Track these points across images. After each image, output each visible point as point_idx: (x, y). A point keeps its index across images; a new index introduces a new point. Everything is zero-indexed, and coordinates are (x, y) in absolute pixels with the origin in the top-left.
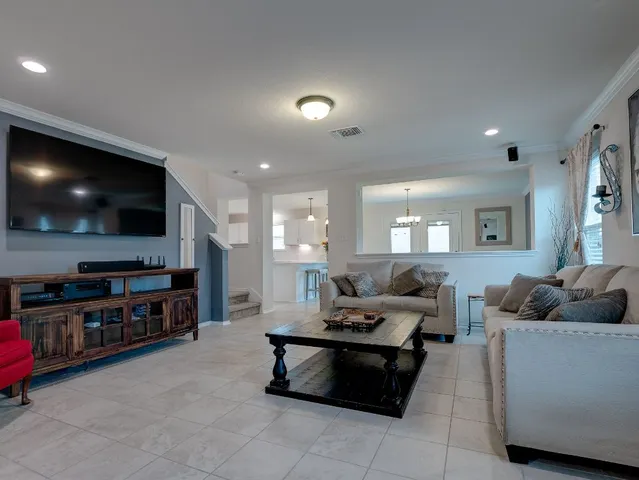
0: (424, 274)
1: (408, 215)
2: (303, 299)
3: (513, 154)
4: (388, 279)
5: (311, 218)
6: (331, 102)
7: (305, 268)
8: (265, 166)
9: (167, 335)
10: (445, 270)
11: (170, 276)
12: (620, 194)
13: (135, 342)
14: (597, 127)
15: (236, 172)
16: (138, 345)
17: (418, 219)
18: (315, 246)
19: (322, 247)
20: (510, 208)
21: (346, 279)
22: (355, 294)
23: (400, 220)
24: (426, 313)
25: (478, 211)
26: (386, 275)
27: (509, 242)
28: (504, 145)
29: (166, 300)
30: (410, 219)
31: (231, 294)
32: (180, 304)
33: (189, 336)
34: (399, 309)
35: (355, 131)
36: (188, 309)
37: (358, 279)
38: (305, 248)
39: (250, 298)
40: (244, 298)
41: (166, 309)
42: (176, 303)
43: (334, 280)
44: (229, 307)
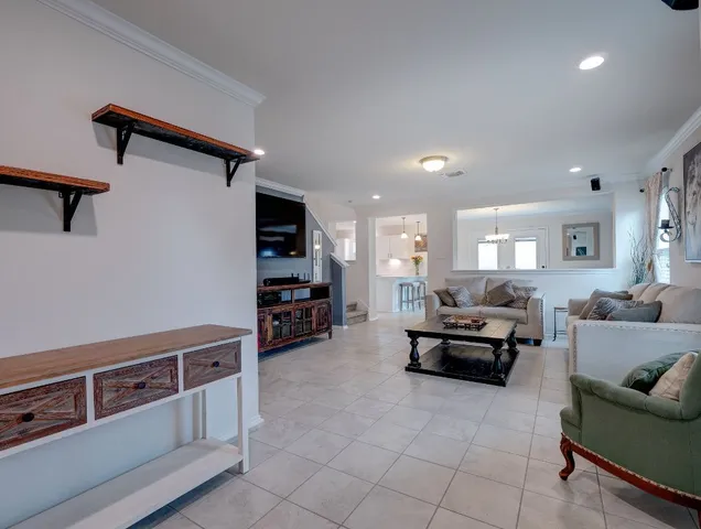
0: (515, 289)
1: (497, 233)
2: (398, 310)
3: (596, 185)
4: (482, 292)
5: (404, 236)
6: (446, 159)
7: (398, 282)
8: (376, 197)
9: (314, 334)
10: (532, 285)
11: (309, 289)
12: (680, 227)
13: (297, 337)
14: (664, 169)
15: (350, 202)
17: (506, 236)
18: (404, 261)
19: (412, 262)
20: (598, 224)
21: (447, 292)
22: (455, 305)
23: (489, 238)
24: (518, 321)
25: (565, 227)
26: (481, 289)
27: (597, 256)
29: (313, 306)
30: (499, 237)
31: (348, 304)
32: (322, 310)
33: (327, 335)
34: (494, 317)
35: (460, 173)
36: (326, 314)
37: (458, 291)
38: (395, 263)
39: (358, 307)
40: (353, 307)
41: (314, 312)
42: (319, 309)
43: (437, 293)
44: (346, 314)
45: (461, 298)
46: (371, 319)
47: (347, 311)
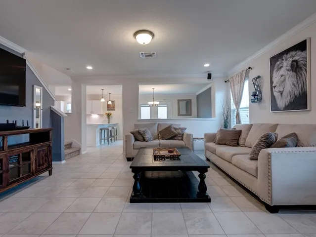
2: (99, 144)
3: (209, 76)
4: (156, 131)
5: (103, 100)
6: (152, 34)
8: (89, 68)
9: (33, 175)
10: (184, 126)
12: (261, 95)
13: (11, 183)
14: (250, 68)
15: (68, 69)
16: (14, 185)
17: (158, 103)
18: (101, 115)
19: (106, 116)
20: (191, 100)
21: (139, 133)
22: (144, 140)
23: (150, 103)
25: (179, 101)
28: (205, 72)
29: (32, 150)
30: (155, 103)
31: (65, 144)
32: (41, 152)
33: (47, 173)
36: (46, 156)
37: (145, 132)
38: (95, 117)
39: (73, 145)
40: (69, 146)
41: (33, 157)
42: (39, 152)
43: (132, 133)
44: (65, 151)
45: (148, 136)
46: (83, 152)
47: (65, 149)
